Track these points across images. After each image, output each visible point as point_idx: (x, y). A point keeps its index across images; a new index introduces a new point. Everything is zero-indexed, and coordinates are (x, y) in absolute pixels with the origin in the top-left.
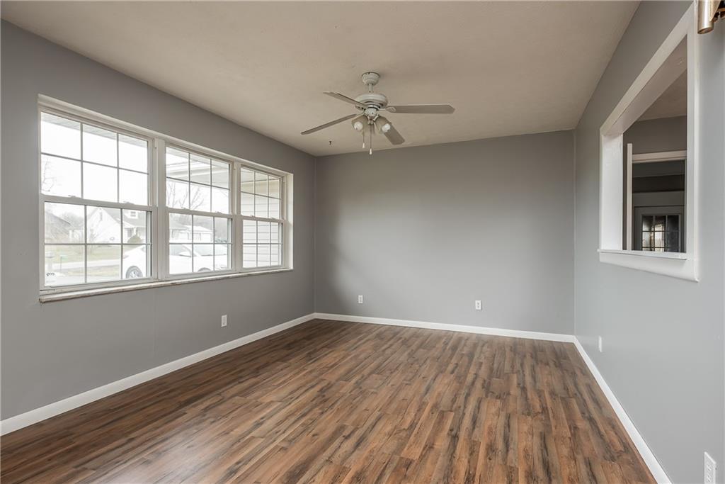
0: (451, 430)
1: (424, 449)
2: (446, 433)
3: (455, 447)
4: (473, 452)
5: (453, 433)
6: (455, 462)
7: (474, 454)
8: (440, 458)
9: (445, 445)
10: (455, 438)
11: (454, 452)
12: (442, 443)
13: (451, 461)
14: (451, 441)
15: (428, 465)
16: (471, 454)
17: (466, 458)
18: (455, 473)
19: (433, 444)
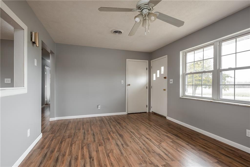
0: (93, 160)
1: (98, 150)
2: (94, 158)
3: (89, 154)
4: (83, 155)
5: (92, 159)
6: (88, 150)
7: (82, 155)
8: (92, 150)
9: (93, 154)
10: (90, 157)
11: (89, 153)
12: (94, 154)
13: (89, 150)
14: (91, 156)
15: (95, 147)
16: (83, 154)
17: (85, 153)
18: (86, 148)
19: (97, 152)
